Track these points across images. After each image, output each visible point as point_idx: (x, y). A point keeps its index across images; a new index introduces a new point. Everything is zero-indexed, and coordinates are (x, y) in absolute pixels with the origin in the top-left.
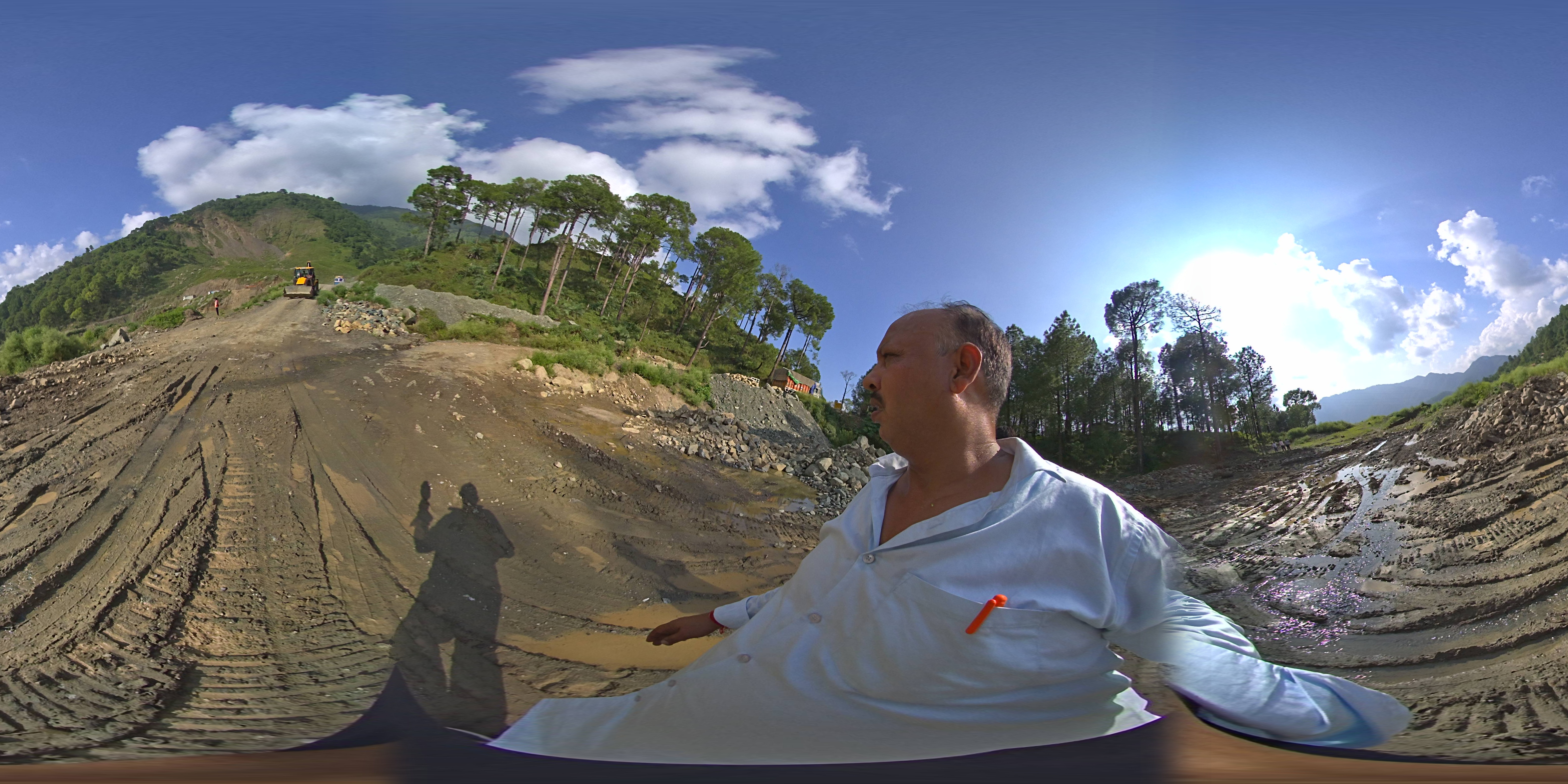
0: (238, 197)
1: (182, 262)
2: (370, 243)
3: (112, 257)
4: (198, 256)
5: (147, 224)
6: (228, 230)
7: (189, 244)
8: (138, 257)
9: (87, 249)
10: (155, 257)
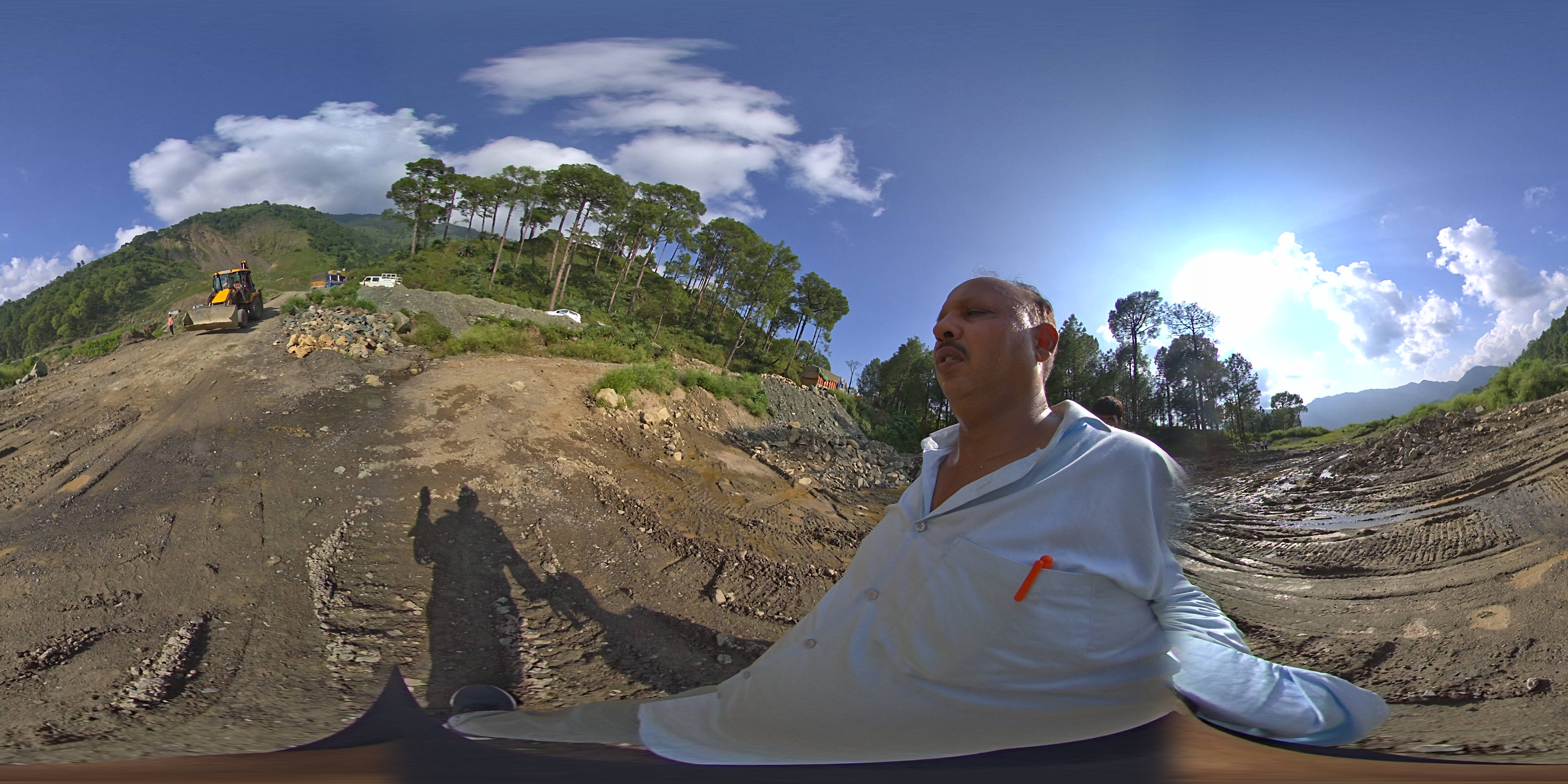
0: (224, 210)
1: (170, 276)
2: (354, 251)
3: (102, 272)
4: (185, 270)
5: (137, 239)
6: (215, 244)
7: (177, 259)
8: (126, 272)
9: (79, 264)
10: (142, 272)
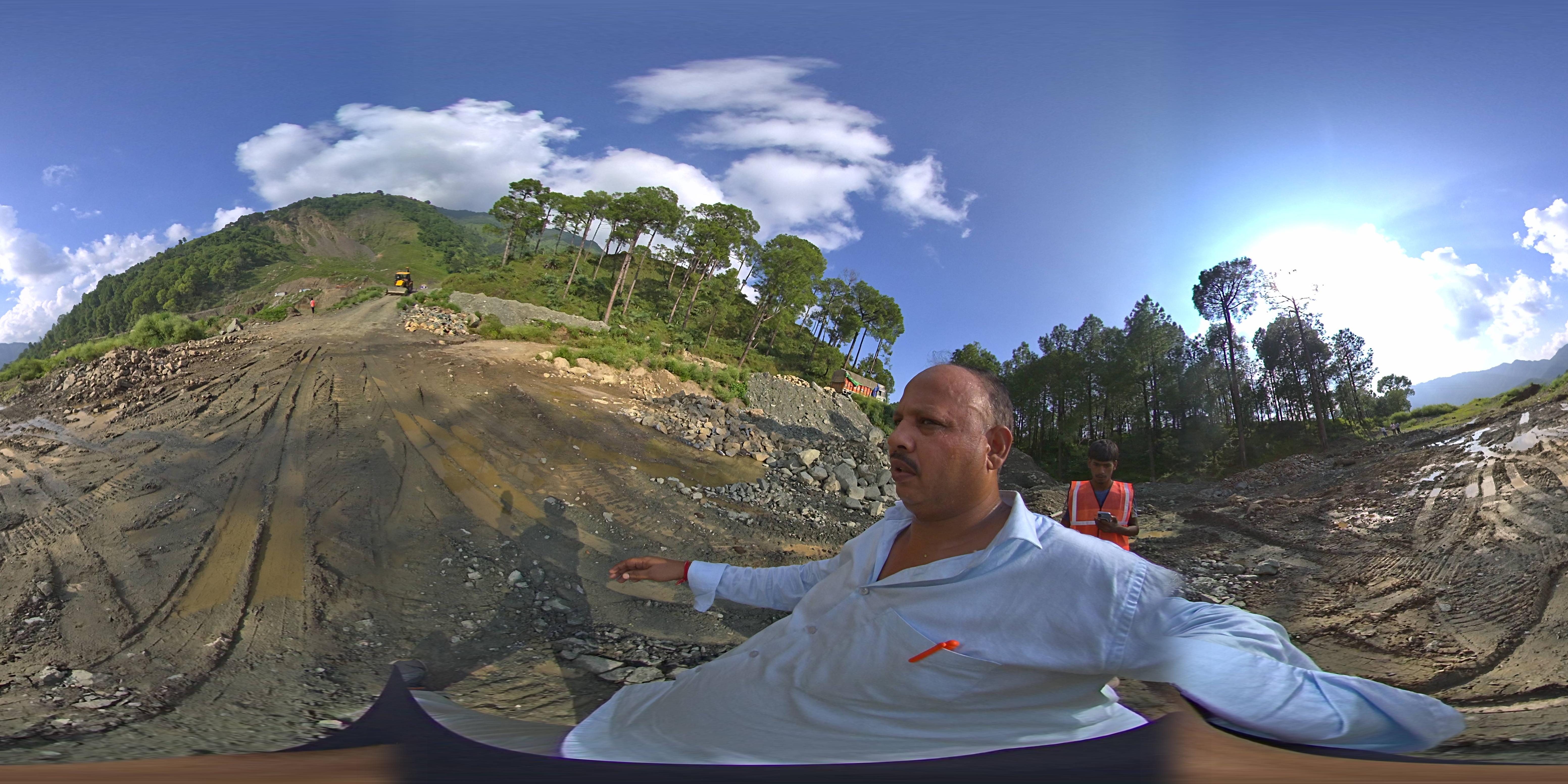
0: (335, 196)
1: (275, 259)
2: (461, 249)
3: (206, 250)
4: (291, 253)
5: (242, 219)
6: (322, 229)
7: (283, 240)
8: (232, 252)
9: (180, 241)
10: (248, 253)
